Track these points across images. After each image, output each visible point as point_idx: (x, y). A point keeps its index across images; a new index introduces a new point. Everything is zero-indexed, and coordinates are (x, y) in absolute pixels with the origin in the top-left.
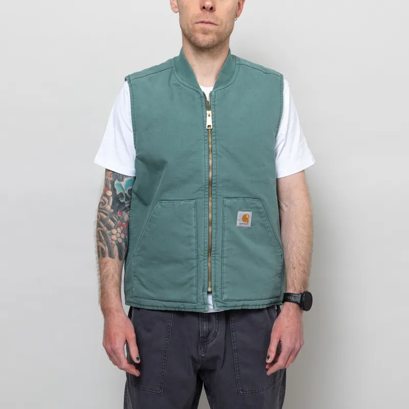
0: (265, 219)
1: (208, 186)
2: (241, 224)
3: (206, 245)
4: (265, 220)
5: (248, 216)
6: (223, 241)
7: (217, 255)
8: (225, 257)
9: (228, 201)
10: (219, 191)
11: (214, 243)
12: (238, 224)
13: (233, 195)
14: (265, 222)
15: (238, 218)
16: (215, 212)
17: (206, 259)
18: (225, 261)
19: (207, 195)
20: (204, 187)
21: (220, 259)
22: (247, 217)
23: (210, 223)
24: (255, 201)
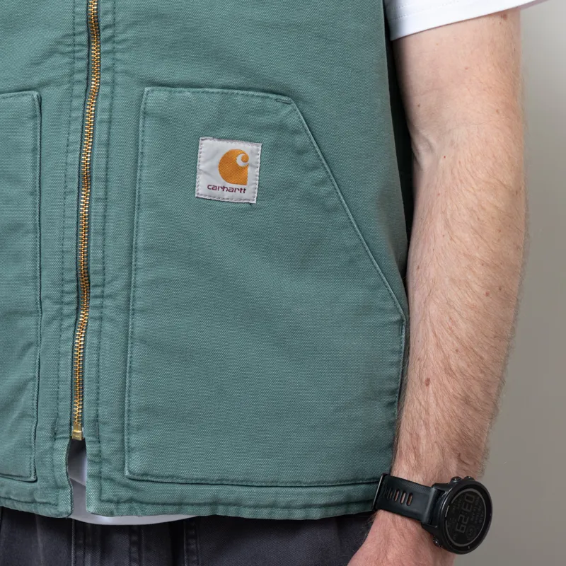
0: (319, 175)
1: (84, 38)
2: (214, 188)
3: (70, 261)
4: (323, 182)
5: (245, 159)
6: (131, 249)
7: (108, 302)
8: (142, 311)
9: (156, 97)
10: (126, 56)
11: (96, 254)
12: (202, 189)
13: (178, 76)
14: (323, 190)
15: (202, 166)
16: (104, 137)
17: (69, 316)
18: (139, 324)
19: (80, 71)
20: (69, 41)
21: (121, 318)
22: (240, 162)
23: (85, 179)
24: (271, 102)
